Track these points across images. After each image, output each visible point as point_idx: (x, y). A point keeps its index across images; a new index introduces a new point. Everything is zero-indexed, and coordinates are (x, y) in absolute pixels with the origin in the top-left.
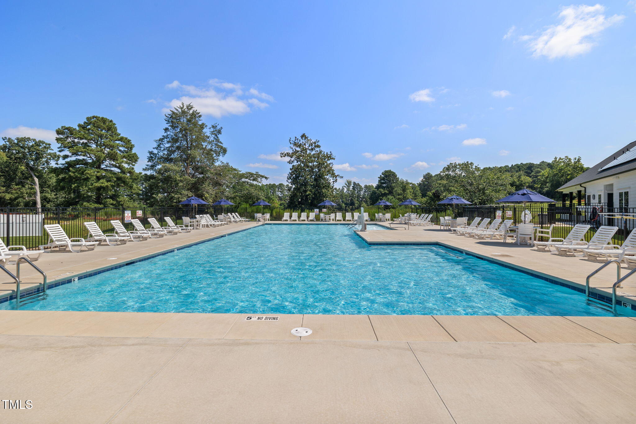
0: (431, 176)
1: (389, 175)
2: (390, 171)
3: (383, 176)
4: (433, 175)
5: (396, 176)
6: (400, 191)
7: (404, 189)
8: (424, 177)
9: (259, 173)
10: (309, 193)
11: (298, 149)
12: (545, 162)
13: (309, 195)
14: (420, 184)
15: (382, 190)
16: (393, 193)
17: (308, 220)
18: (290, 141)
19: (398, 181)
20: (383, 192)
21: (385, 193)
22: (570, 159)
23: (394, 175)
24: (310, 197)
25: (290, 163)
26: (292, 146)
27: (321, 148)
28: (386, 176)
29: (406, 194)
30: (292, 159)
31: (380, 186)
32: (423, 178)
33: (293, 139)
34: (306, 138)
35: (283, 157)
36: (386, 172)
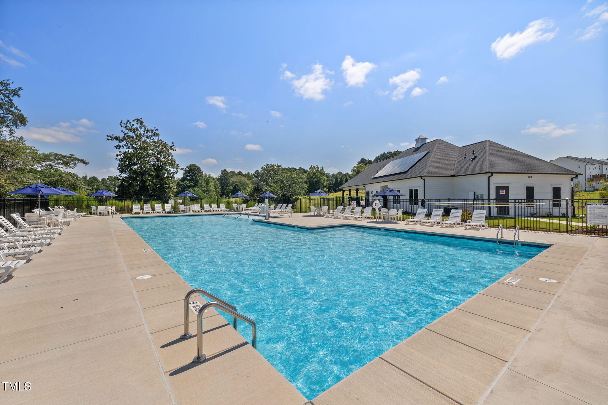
0: (228, 172)
1: (194, 170)
2: (195, 166)
3: (188, 169)
4: (229, 172)
5: (201, 170)
6: (204, 184)
7: (207, 182)
8: (222, 173)
9: (74, 156)
10: (149, 183)
11: (132, 134)
12: (302, 168)
13: (149, 185)
14: (218, 179)
15: (187, 182)
16: (198, 186)
17: (154, 213)
18: (121, 124)
19: (202, 174)
20: (189, 185)
21: (191, 185)
22: (318, 167)
23: (199, 169)
24: (150, 188)
25: (117, 148)
26: (124, 129)
27: (160, 137)
28: (191, 170)
29: (209, 187)
30: (121, 144)
31: (186, 178)
32: (220, 174)
33: (124, 122)
34: (142, 123)
35: (110, 140)
36: (191, 166)
